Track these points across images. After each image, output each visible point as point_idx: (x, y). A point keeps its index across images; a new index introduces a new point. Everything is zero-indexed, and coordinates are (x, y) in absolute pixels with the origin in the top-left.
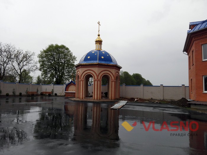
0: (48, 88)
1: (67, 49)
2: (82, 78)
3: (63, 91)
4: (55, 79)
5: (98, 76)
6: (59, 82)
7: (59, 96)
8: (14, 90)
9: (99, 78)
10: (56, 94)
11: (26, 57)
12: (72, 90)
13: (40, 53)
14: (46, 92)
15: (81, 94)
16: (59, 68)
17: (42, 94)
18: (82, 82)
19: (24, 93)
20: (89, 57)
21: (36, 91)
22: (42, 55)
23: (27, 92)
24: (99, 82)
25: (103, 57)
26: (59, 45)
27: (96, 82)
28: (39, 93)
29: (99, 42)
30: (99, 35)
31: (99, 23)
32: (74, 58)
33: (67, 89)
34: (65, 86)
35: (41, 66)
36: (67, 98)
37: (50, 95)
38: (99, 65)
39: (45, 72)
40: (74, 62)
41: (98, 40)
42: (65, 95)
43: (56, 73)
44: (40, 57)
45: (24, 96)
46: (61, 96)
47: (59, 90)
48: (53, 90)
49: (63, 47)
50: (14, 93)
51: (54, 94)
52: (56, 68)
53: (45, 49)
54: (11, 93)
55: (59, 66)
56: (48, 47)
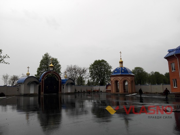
0: (97, 88)
1: (106, 62)
2: (113, 82)
3: (105, 89)
4: (99, 82)
5: (121, 81)
6: (102, 84)
7: (103, 92)
8: (81, 89)
9: (122, 82)
10: (101, 91)
11: (84, 71)
12: (109, 88)
13: (90, 66)
14: (96, 90)
15: (114, 90)
16: (101, 75)
17: (94, 91)
18: (113, 84)
19: (85, 91)
20: (116, 71)
21: (91, 89)
22: (91, 67)
23: (87, 90)
24: (122, 84)
25: (123, 71)
26: (101, 60)
27: (120, 84)
28: (92, 91)
29: (121, 63)
30: (121, 59)
31: (120, 53)
32: (110, 67)
33: (107, 88)
34: (106, 86)
35: (91, 74)
36: (107, 93)
37: (98, 91)
38: (121, 76)
39: (93, 78)
40: (110, 70)
41: (120, 61)
42: (106, 92)
43: (100, 78)
44: (90, 69)
45: (86, 92)
46: (104, 92)
47: (103, 88)
48: (99, 89)
49: (103, 61)
50: (81, 91)
51: (100, 91)
52: (99, 75)
53: (93, 64)
54: (80, 91)
55: (101, 73)
56: (94, 62)
